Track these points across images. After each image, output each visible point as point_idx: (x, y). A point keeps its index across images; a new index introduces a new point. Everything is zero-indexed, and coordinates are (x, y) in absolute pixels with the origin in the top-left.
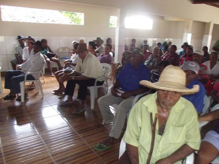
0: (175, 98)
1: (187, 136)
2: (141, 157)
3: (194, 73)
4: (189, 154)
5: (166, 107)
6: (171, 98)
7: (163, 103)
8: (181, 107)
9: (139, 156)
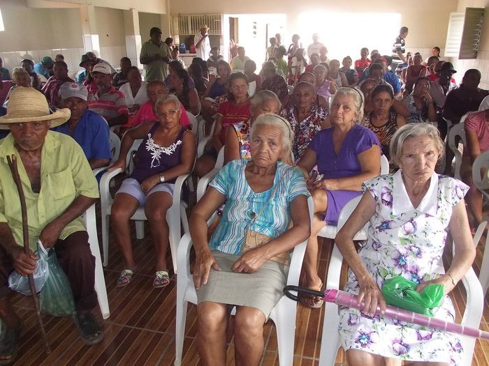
0: (39, 132)
1: (77, 185)
2: (17, 235)
3: (81, 100)
4: (87, 207)
5: (30, 148)
6: (33, 133)
7: (24, 143)
8: (54, 145)
9: (14, 235)
